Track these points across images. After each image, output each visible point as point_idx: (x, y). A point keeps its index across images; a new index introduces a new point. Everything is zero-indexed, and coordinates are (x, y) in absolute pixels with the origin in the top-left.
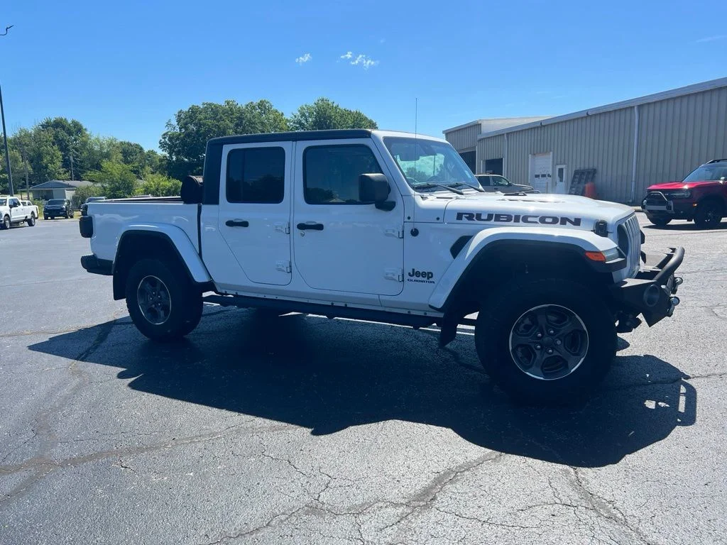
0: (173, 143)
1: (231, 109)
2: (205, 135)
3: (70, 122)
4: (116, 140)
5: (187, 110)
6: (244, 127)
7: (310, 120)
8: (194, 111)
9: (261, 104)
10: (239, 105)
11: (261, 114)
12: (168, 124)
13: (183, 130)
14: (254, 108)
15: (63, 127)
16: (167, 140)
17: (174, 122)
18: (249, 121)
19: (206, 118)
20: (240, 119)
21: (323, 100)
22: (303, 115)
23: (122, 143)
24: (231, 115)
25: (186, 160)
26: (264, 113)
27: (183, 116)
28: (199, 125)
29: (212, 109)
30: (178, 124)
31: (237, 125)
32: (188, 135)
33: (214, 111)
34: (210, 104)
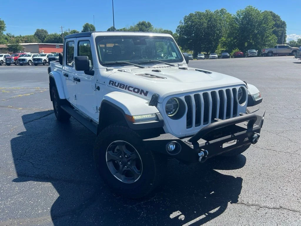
0: (181, 30)
1: (207, 14)
2: (194, 26)
3: (147, 22)
4: (162, 29)
5: (188, 16)
6: (212, 22)
7: (242, 17)
8: (191, 16)
9: (222, 11)
10: (212, 12)
11: (221, 16)
12: (180, 22)
13: (186, 24)
14: (218, 13)
15: (144, 25)
16: (179, 29)
17: (183, 21)
18: (215, 19)
19: (195, 19)
20: (210, 18)
21: (249, 7)
22: (238, 15)
23: (165, 30)
24: (207, 16)
25: (186, 37)
26: (223, 15)
27: (186, 18)
28: (193, 22)
29: (199, 14)
30: (184, 22)
31: (209, 21)
32: (187, 26)
33: (199, 15)
34: (198, 12)
